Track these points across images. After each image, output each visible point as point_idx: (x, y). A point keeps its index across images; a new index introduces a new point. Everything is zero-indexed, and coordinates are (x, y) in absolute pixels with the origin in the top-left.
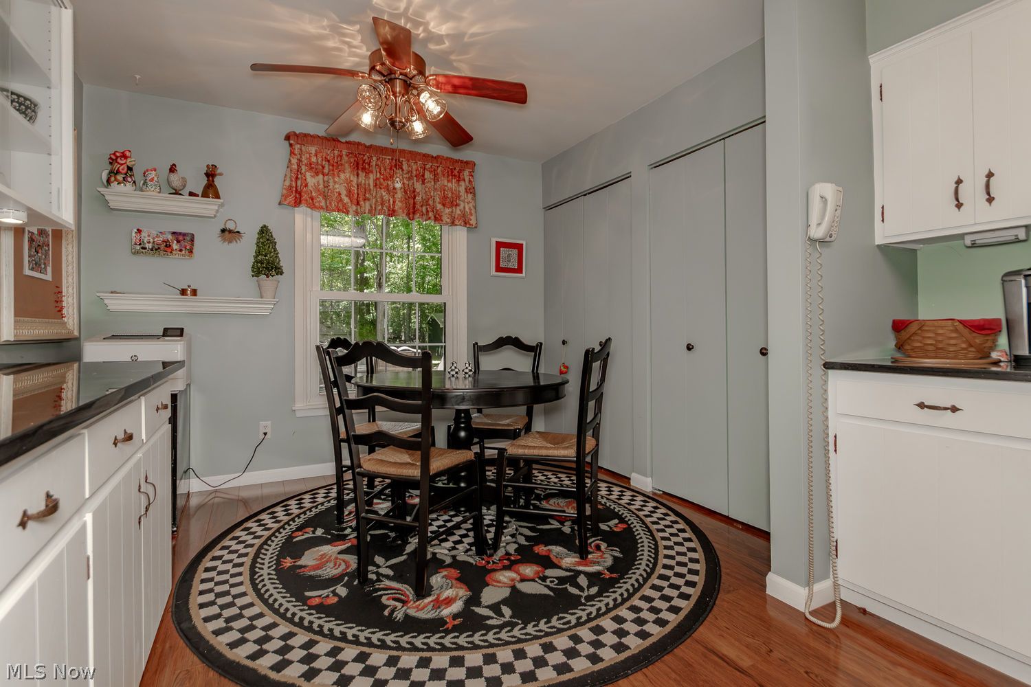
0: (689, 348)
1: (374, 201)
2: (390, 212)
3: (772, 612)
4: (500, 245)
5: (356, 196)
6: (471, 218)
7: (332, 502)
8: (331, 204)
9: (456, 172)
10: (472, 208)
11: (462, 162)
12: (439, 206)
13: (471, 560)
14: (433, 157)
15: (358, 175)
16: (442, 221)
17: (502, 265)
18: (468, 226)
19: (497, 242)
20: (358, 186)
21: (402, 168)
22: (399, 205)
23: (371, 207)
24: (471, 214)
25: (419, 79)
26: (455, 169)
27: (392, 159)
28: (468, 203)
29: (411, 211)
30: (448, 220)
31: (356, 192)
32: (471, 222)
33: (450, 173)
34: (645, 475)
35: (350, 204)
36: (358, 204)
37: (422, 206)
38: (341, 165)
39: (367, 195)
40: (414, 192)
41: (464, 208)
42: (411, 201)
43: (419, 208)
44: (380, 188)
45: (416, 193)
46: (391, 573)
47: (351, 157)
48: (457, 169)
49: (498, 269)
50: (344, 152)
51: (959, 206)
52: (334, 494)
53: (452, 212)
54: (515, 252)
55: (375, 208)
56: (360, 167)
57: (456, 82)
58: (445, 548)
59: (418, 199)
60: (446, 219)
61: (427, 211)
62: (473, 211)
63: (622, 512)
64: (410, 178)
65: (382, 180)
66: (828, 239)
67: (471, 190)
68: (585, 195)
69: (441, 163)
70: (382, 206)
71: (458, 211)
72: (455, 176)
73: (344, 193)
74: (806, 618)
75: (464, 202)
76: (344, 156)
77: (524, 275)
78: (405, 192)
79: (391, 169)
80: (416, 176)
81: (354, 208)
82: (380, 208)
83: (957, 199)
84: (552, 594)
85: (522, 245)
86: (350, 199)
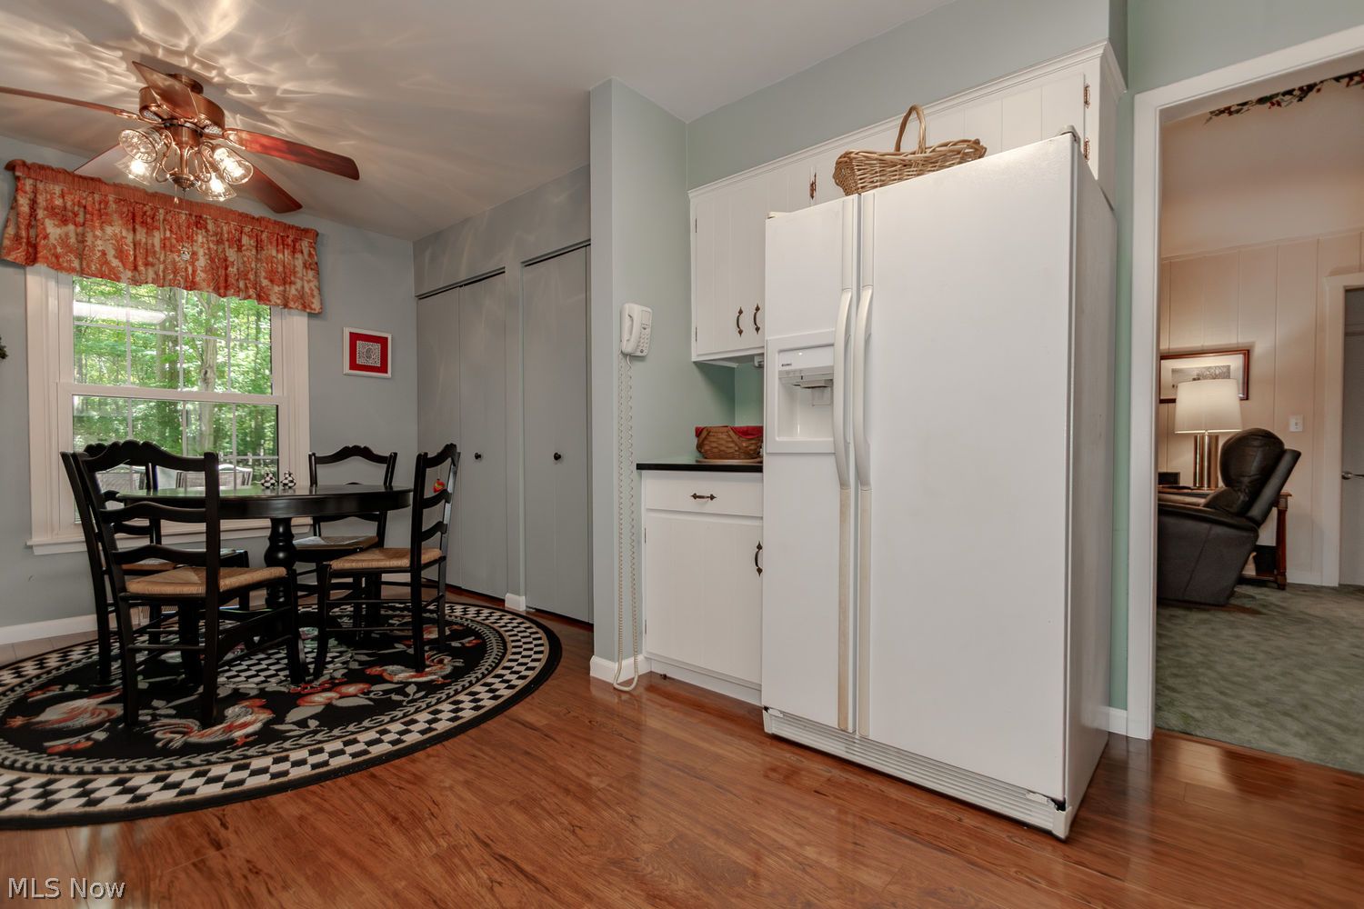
0: (557, 457)
1: (162, 267)
2: (189, 284)
3: (595, 692)
4: (355, 337)
5: (132, 259)
6: (314, 300)
7: (94, 657)
8: (89, 266)
9: (289, 241)
10: (314, 288)
11: (298, 229)
12: (265, 282)
13: (283, 689)
14: (253, 218)
15: (134, 230)
16: (270, 301)
17: (359, 361)
18: (308, 310)
19: (351, 334)
20: (134, 245)
21: (206, 228)
22: (201, 276)
23: (157, 275)
24: (313, 296)
25: (215, 130)
26: (288, 237)
27: (190, 215)
28: (309, 282)
29: (222, 284)
30: (279, 302)
31: (131, 253)
32: (313, 306)
33: (280, 241)
34: (518, 594)
35: (121, 269)
36: (135, 268)
37: (237, 280)
38: (107, 214)
39: (150, 259)
40: (226, 260)
41: (303, 287)
42: (222, 272)
43: (233, 281)
44: (171, 251)
45: (228, 263)
46: (174, 712)
47: (123, 205)
48: (291, 237)
49: (354, 366)
50: (111, 198)
51: (741, 332)
52: (96, 650)
53: (285, 291)
54: (377, 347)
55: (164, 276)
56: (138, 220)
57: (265, 141)
58: (252, 683)
59: (232, 270)
60: (274, 299)
61: (246, 287)
62: (316, 292)
63: (479, 628)
64: (219, 242)
65: (174, 241)
66: (639, 354)
67: (313, 266)
68: (461, 286)
69: (266, 227)
70: (175, 276)
71: (293, 291)
72: (288, 245)
73: (111, 253)
74: (615, 689)
75: (302, 279)
76: (111, 202)
77: (389, 375)
78: (212, 260)
79: (188, 227)
80: (228, 240)
81: (129, 274)
82: (171, 277)
83: (738, 327)
84: (371, 703)
85: (386, 339)
86: (121, 261)
